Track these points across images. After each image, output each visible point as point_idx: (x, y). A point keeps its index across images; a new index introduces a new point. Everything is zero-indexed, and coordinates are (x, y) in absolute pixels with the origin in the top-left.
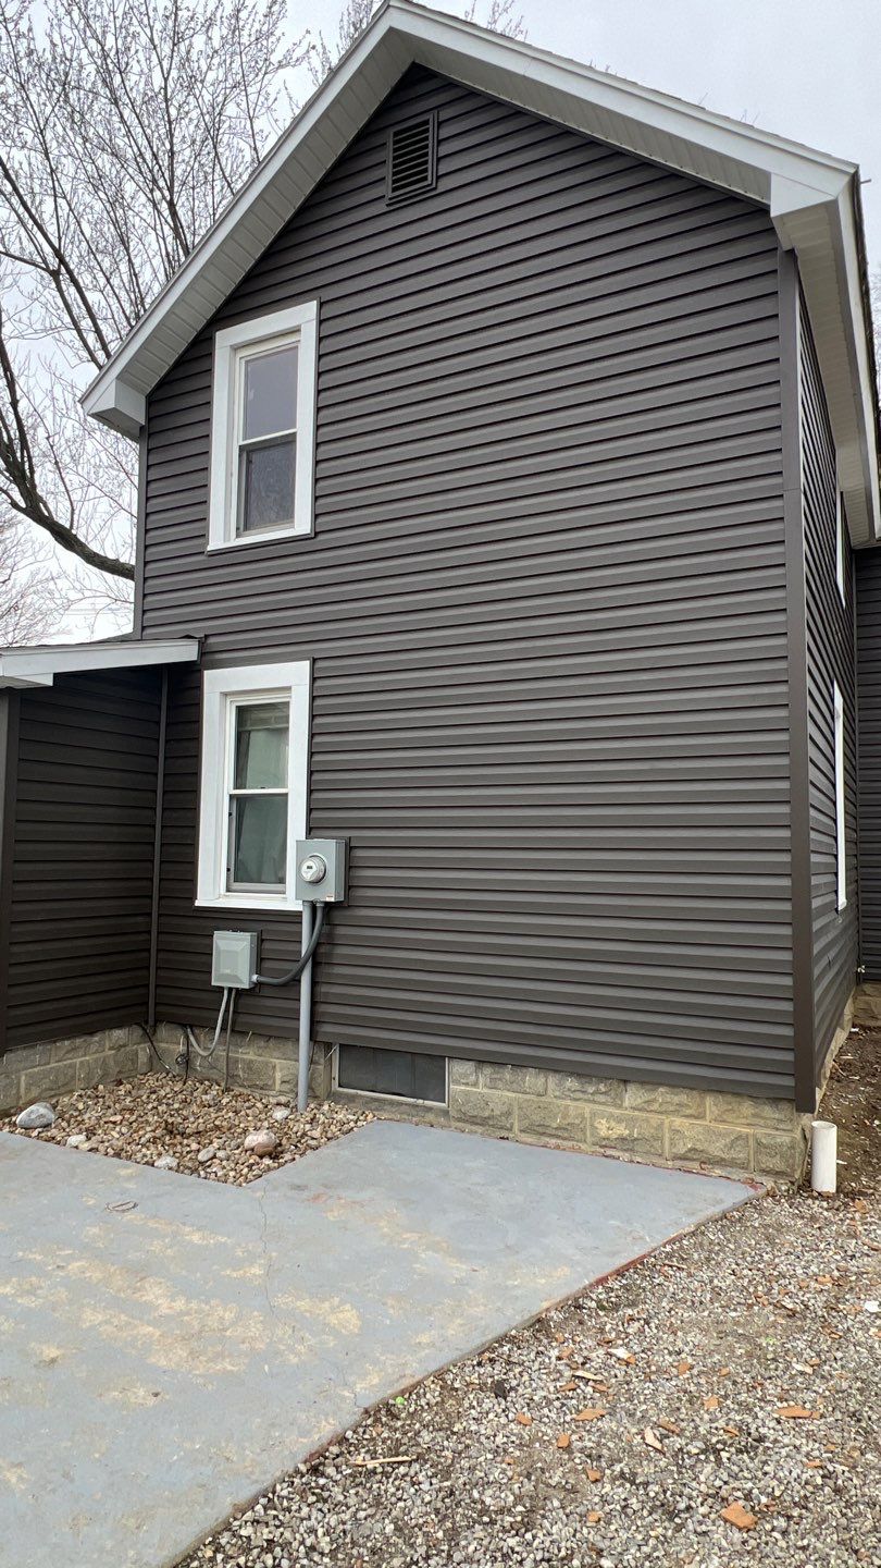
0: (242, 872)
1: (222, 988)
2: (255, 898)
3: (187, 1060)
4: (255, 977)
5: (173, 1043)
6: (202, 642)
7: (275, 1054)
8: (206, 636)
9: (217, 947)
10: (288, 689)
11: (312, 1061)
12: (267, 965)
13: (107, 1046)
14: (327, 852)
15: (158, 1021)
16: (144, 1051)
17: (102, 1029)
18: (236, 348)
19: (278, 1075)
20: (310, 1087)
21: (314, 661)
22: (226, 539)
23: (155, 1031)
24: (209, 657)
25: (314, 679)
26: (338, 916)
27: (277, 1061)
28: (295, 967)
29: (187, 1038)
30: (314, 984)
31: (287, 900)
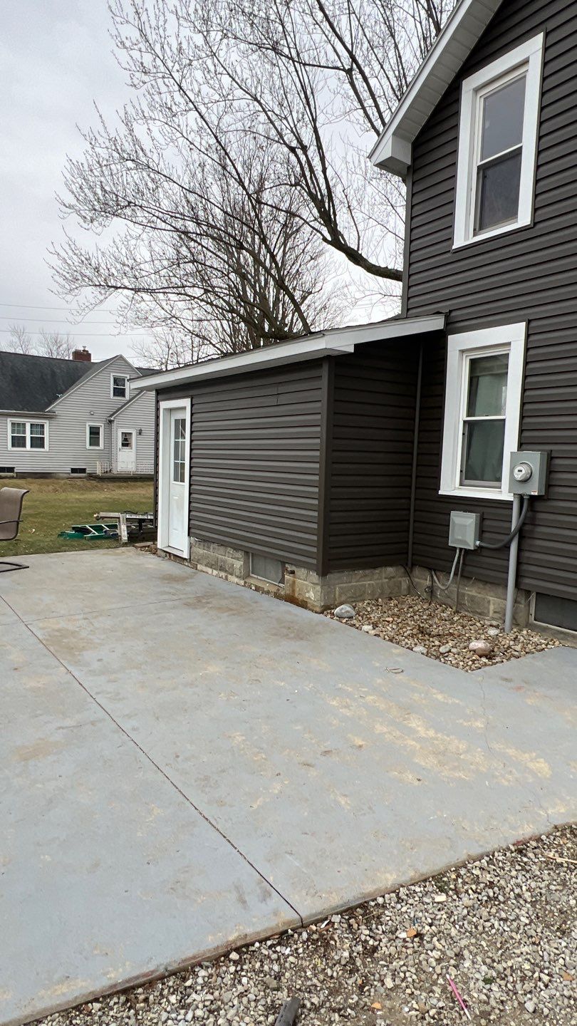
0: (470, 473)
1: (455, 548)
2: (478, 491)
3: (431, 591)
4: (478, 543)
5: (423, 579)
6: (447, 316)
7: (492, 594)
8: (450, 311)
9: (454, 523)
10: (509, 344)
11: (516, 601)
12: (486, 535)
13: (384, 576)
14: (534, 461)
15: (413, 565)
16: (405, 583)
17: (381, 566)
18: (477, 90)
19: (492, 607)
20: (514, 618)
21: (529, 322)
22: (466, 238)
23: (411, 571)
24: (452, 326)
25: (528, 336)
26: (539, 506)
27: (491, 598)
28: (507, 538)
29: (432, 577)
30: (520, 550)
31: (504, 493)
